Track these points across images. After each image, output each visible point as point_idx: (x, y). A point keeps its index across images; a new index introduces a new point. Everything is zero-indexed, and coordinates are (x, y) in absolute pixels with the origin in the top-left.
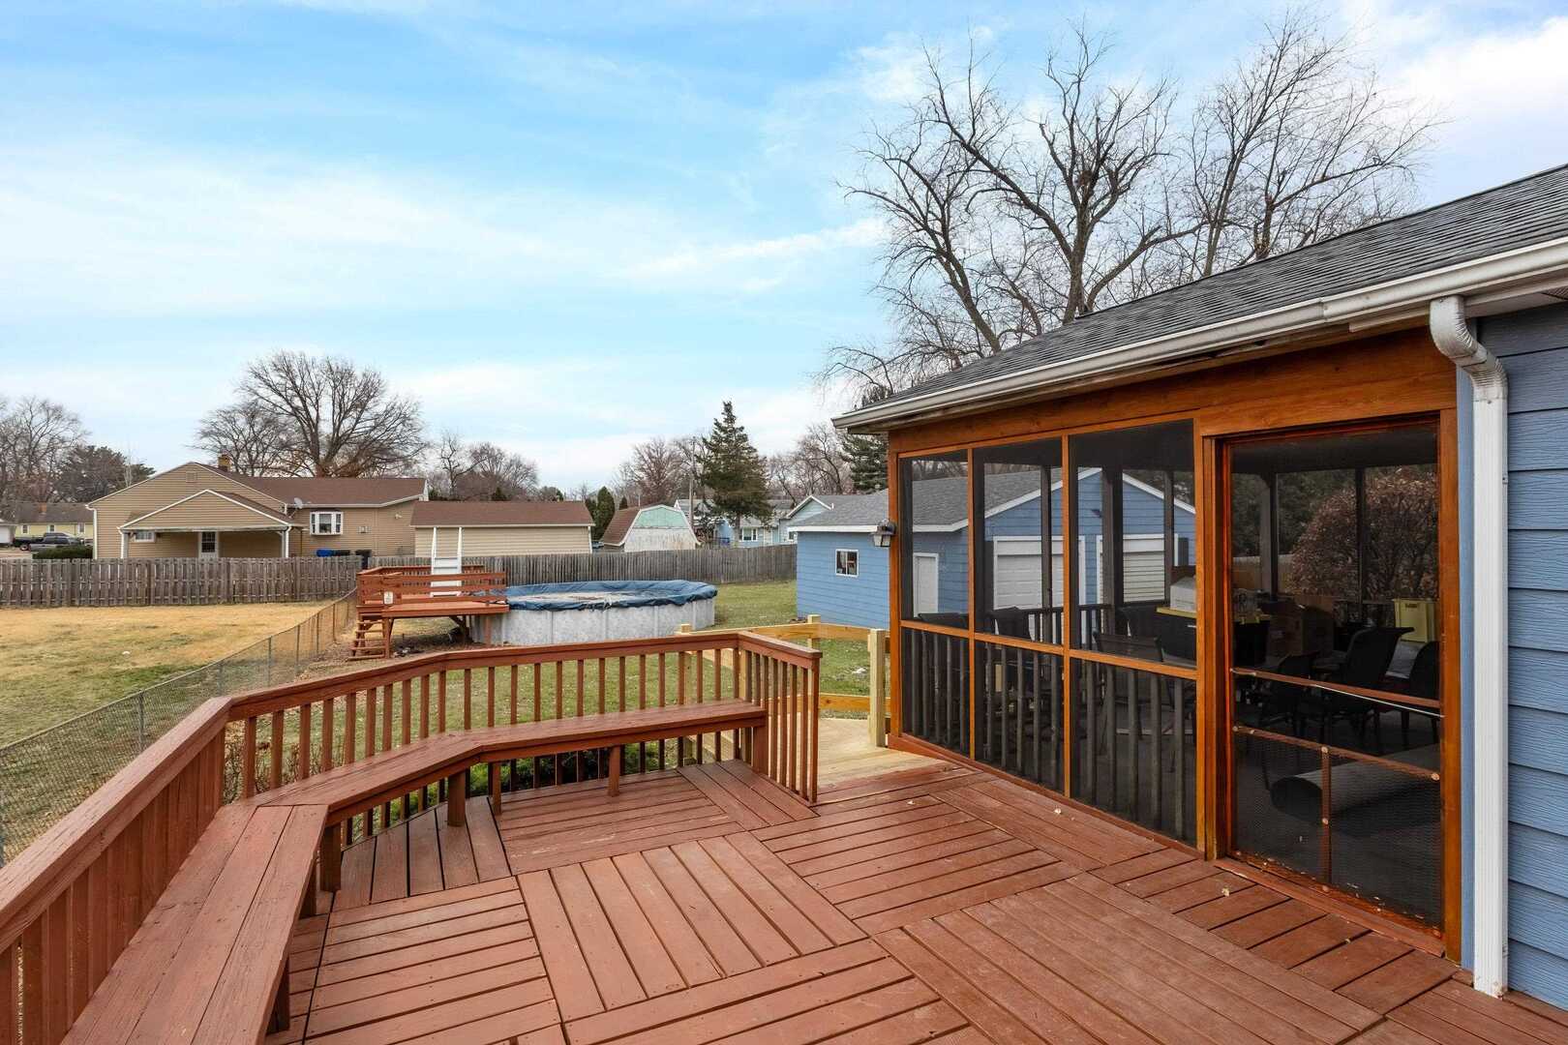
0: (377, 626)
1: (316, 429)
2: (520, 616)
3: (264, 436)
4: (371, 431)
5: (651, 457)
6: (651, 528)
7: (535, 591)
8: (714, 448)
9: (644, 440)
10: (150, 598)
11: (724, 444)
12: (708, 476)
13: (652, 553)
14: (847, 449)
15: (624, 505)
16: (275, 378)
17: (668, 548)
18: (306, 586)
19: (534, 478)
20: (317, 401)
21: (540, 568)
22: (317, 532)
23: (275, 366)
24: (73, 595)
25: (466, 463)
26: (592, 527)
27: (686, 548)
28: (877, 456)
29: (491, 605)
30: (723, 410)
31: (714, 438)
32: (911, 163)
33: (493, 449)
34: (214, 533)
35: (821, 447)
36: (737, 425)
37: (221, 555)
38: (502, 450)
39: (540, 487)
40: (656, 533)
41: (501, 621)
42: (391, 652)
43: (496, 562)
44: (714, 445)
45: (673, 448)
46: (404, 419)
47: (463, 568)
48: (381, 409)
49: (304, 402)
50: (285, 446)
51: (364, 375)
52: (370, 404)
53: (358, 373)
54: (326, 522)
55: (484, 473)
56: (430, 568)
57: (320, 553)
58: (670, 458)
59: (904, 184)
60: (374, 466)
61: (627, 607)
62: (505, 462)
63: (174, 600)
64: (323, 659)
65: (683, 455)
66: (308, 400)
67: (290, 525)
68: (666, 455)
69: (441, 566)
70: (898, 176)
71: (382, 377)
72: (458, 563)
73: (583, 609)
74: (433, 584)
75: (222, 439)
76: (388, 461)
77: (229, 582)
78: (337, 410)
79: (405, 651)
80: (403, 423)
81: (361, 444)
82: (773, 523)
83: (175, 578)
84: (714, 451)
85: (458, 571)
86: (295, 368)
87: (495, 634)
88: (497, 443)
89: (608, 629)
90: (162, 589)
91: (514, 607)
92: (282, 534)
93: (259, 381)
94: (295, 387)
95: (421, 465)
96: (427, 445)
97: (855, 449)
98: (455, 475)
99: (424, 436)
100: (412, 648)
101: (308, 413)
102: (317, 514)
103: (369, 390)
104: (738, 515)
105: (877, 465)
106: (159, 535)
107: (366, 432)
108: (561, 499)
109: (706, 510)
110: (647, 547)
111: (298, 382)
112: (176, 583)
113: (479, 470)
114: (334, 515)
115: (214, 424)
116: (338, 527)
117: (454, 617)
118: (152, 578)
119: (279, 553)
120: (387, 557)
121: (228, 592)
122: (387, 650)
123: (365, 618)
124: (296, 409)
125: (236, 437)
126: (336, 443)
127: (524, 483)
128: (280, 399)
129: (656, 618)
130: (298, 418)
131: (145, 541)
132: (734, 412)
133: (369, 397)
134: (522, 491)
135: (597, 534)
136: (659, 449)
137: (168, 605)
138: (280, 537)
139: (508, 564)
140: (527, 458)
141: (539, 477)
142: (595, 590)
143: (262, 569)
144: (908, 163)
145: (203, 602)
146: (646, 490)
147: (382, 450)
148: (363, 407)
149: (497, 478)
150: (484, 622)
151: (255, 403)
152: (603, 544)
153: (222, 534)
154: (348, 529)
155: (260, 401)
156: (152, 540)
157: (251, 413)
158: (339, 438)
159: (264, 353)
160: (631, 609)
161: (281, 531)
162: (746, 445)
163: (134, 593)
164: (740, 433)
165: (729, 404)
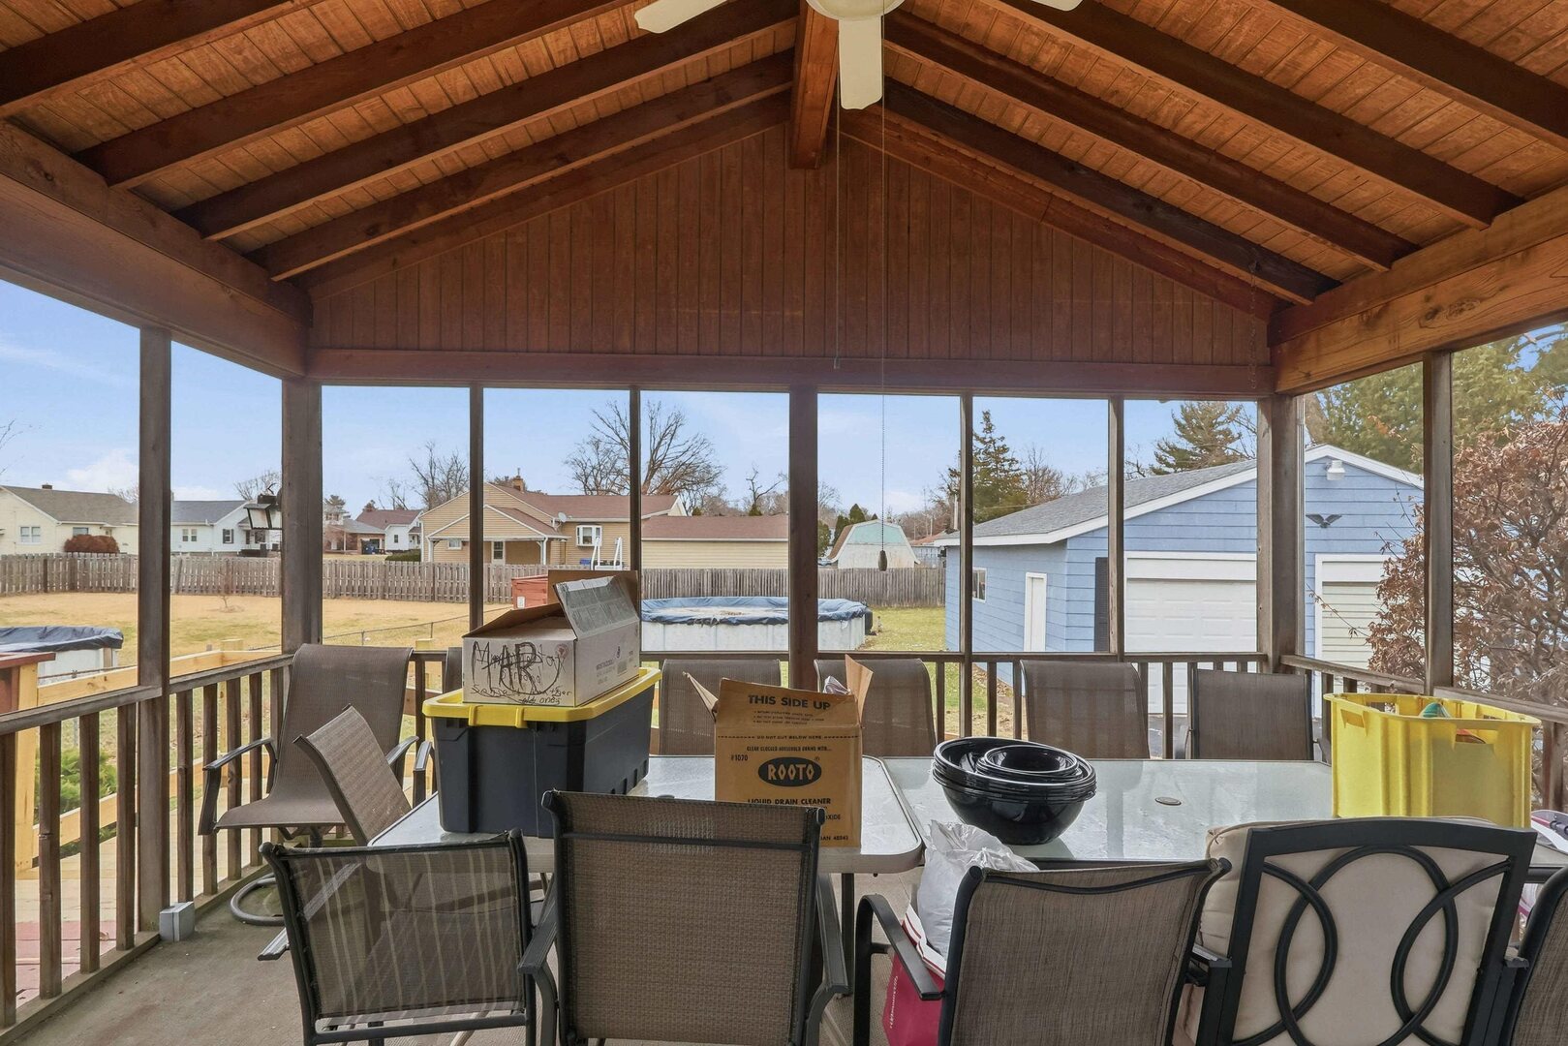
6: (866, 544)
10: (434, 597)
22: (580, 543)
27: (904, 565)
36: (995, 435)
37: (507, 562)
40: (869, 549)
54: (587, 534)
57: (581, 562)
63: (451, 598)
67: (547, 537)
81: (672, 468)
90: (443, 589)
102: (581, 527)
110: (860, 564)
112: (452, 584)
114: (594, 527)
118: (436, 579)
119: (538, 560)
124: (622, 440)
130: (625, 447)
131: (454, 548)
132: (992, 421)
137: (446, 602)
138: (539, 547)
139: (717, 577)
147: (690, 473)
153: (508, 543)
154: (606, 542)
156: (460, 548)
162: (1008, 455)
163: (424, 591)
164: (999, 444)
165: (987, 413)
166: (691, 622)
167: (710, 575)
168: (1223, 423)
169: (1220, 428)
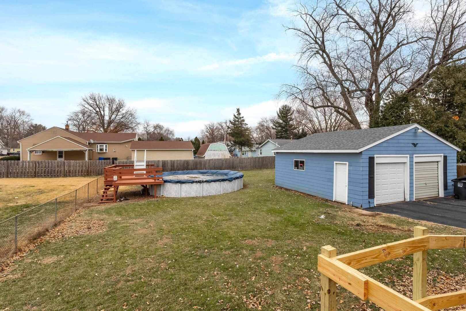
0: (112, 189)
1: (104, 118)
2: (168, 185)
3: (88, 120)
4: (121, 119)
5: (210, 128)
6: (214, 150)
7: (174, 174)
8: (234, 124)
9: (208, 123)
10: (36, 175)
11: (237, 123)
12: (231, 133)
13: (215, 160)
14: (274, 125)
15: (203, 143)
16: (91, 102)
17: (220, 158)
18: (92, 171)
19: (173, 135)
20: (104, 109)
21: (176, 165)
22: (99, 151)
23: (90, 97)
24: (8, 174)
25: (152, 130)
26: (194, 150)
27: (226, 158)
28: (284, 128)
29: (157, 181)
30: (236, 111)
31: (234, 120)
32: (312, 15)
33: (160, 126)
34: (62, 152)
35: (265, 125)
36: (241, 116)
37: (65, 160)
38: (163, 126)
39: (175, 137)
40: (215, 152)
41: (160, 187)
42: (116, 200)
43: (160, 162)
44: (233, 123)
45: (217, 125)
46: (131, 115)
47: (147, 165)
48: (124, 112)
49: (99, 109)
50: (94, 124)
51: (119, 101)
52: (121, 110)
53: (117, 100)
54: (101, 148)
55: (158, 133)
56: (134, 165)
57: (100, 159)
58: (216, 128)
59: (308, 25)
60: (122, 130)
61: (211, 182)
62: (164, 129)
64: (90, 202)
65: (220, 127)
66: (101, 109)
67: (88, 149)
68: (215, 127)
69: (138, 164)
70: (306, 22)
71: (124, 102)
72: (145, 163)
73: (193, 183)
74: (135, 172)
75: (75, 122)
76: (127, 129)
77: (64, 169)
78: (110, 112)
79: (122, 199)
80: (131, 116)
81: (118, 123)
82: (253, 149)
83: (45, 167)
84: (233, 125)
85: (144, 167)
86: (96, 98)
87: (158, 192)
88: (161, 124)
89: (203, 191)
90: (40, 172)
91: (166, 181)
92: (85, 152)
93: (85, 102)
94: (97, 105)
95: (137, 130)
96: (139, 124)
97: (277, 125)
98: (148, 133)
99: (138, 121)
100: (125, 198)
101: (101, 113)
102: (99, 145)
103: (120, 106)
104: (242, 146)
105: (284, 130)
106: (43, 152)
107: (119, 119)
108: (183, 140)
109: (231, 145)
110: (212, 157)
111: (98, 103)
112: (45, 169)
113: (156, 132)
114: (104, 145)
115: (72, 117)
116: (106, 150)
117: (143, 186)
118: (37, 168)
119: (84, 159)
120: (121, 160)
121: (64, 173)
122: (115, 199)
123: (107, 186)
124: (97, 111)
125: (78, 121)
126: (110, 122)
127: (170, 136)
128: (92, 108)
129: (222, 187)
130: (98, 114)
131: (38, 154)
132: (240, 112)
133: (121, 108)
134: (169, 139)
135: (195, 153)
136: (213, 126)
137: (42, 177)
138: (85, 153)
139: (164, 163)
140: (171, 129)
141: (175, 134)
142: (196, 174)
143: (76, 164)
144: (311, 16)
145: (55, 176)
146: (209, 139)
147: (125, 125)
148: (119, 111)
149: (162, 134)
150: (154, 187)
151: (84, 109)
152: (197, 156)
153: (65, 152)
154: (110, 151)
155: (86, 109)
156: (41, 154)
157: (84, 113)
158: (111, 121)
159: (86, 94)
160: (212, 183)
161: (85, 151)
162: (244, 123)
163: (30, 173)
164: (242, 119)
165: (239, 109)
166: (193, 182)
167: (162, 162)
168: (289, 116)
169: (289, 117)
